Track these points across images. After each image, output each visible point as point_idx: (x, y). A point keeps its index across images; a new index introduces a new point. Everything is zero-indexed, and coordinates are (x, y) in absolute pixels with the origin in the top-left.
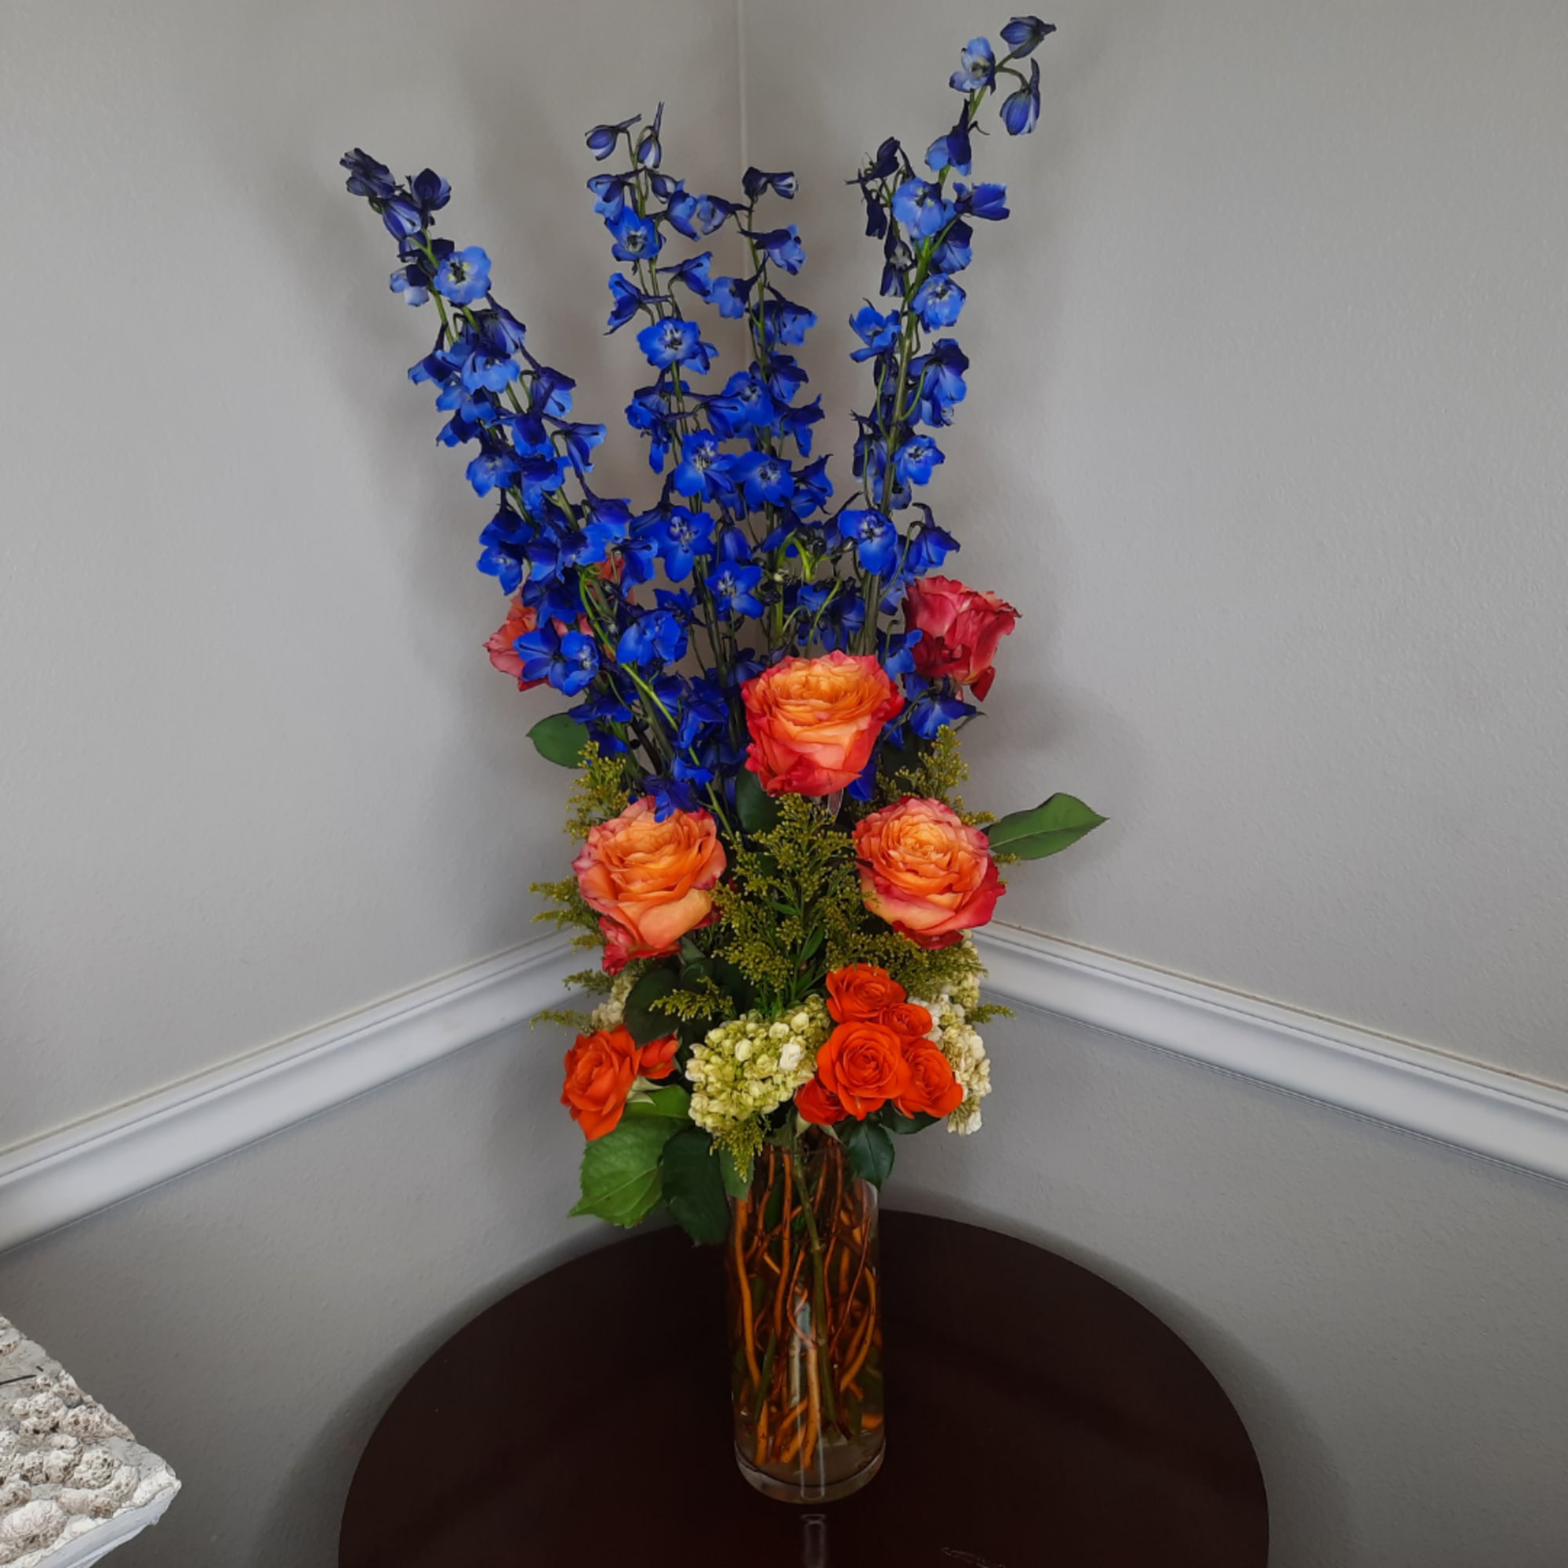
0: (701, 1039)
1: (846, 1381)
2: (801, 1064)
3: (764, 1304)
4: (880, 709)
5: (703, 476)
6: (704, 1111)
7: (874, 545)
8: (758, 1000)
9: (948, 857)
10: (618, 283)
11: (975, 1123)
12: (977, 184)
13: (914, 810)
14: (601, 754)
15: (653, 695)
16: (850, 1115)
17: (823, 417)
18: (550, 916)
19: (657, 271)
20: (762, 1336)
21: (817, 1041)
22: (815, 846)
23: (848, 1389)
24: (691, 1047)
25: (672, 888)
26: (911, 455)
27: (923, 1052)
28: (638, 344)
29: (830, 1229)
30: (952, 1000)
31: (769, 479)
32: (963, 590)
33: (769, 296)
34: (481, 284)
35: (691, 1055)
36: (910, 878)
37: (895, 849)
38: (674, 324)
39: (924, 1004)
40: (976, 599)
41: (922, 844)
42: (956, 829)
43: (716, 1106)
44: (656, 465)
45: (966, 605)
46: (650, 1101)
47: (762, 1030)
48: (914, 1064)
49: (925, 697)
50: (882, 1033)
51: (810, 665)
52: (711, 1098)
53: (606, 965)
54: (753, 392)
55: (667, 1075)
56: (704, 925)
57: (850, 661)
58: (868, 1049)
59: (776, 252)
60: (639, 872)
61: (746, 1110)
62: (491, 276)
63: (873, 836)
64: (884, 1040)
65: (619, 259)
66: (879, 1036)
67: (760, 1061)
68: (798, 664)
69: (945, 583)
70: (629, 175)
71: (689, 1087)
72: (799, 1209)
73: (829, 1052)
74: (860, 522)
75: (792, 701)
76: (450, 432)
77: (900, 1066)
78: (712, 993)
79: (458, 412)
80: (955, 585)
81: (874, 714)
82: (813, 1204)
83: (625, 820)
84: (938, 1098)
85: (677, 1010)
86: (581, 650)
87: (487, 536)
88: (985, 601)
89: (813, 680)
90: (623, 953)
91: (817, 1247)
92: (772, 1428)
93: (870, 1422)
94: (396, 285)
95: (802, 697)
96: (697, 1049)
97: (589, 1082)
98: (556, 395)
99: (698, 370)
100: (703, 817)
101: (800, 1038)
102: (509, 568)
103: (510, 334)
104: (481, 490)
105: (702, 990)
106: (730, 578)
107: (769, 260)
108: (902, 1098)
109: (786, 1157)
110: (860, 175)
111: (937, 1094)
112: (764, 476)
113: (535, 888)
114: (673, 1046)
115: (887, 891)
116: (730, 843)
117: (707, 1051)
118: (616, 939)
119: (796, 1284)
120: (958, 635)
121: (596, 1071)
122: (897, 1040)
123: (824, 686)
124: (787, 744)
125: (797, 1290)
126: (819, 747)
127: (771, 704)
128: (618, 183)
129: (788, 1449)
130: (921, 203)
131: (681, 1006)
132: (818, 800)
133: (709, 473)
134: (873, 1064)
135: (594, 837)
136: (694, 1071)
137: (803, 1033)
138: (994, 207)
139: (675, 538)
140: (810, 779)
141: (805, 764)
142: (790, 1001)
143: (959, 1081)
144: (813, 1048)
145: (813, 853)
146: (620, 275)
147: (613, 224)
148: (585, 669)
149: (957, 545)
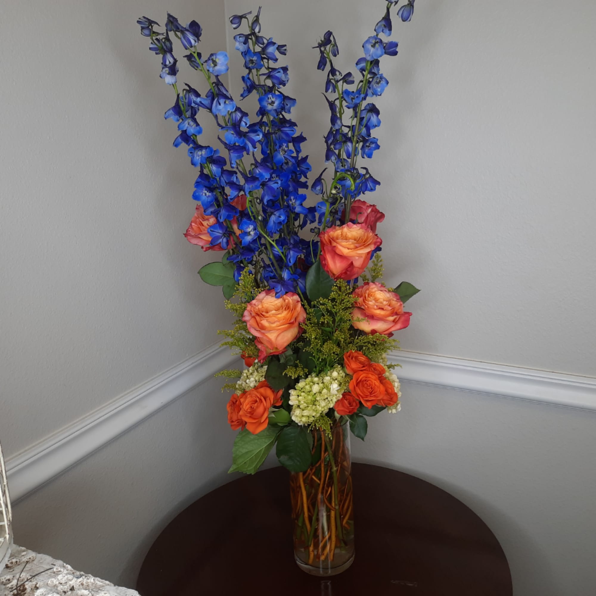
0: (294, 388)
2: (338, 391)
5: (283, 158)
6: (299, 416)
9: (389, 303)
13: (372, 287)
15: (275, 245)
17: (306, 140)
19: (260, 75)
21: (344, 381)
24: (290, 391)
27: (385, 381)
29: (338, 461)
32: (367, 204)
34: (224, 68)
35: (290, 394)
36: (379, 311)
38: (272, 96)
40: (372, 207)
41: (378, 299)
42: (387, 293)
43: (305, 413)
45: (370, 210)
46: (274, 416)
47: (320, 380)
50: (371, 375)
51: (342, 228)
52: (303, 410)
55: (280, 404)
58: (367, 381)
60: (274, 319)
61: (318, 413)
62: (228, 64)
63: (360, 297)
64: (372, 377)
65: (247, 68)
67: (323, 392)
68: (337, 228)
70: (250, 35)
71: (291, 407)
75: (341, 240)
77: (380, 387)
78: (301, 367)
80: (364, 203)
81: (375, 244)
83: (259, 300)
84: (392, 398)
86: (248, 228)
87: (196, 184)
89: (345, 233)
90: (265, 354)
91: (334, 469)
92: (316, 548)
98: (244, 118)
100: (295, 295)
101: (336, 381)
103: (224, 91)
104: (194, 165)
105: (297, 366)
106: (294, 199)
108: (382, 399)
110: (318, 44)
111: (392, 395)
114: (282, 392)
116: (304, 305)
117: (298, 391)
119: (326, 485)
122: (376, 377)
123: (351, 236)
126: (357, 257)
127: (332, 242)
128: (246, 38)
129: (323, 554)
130: (374, 46)
131: (293, 372)
135: (249, 307)
136: (293, 401)
137: (337, 379)
138: (393, 50)
141: (352, 265)
142: (328, 368)
143: (395, 391)
147: (244, 55)
148: (251, 235)
149: (379, 183)
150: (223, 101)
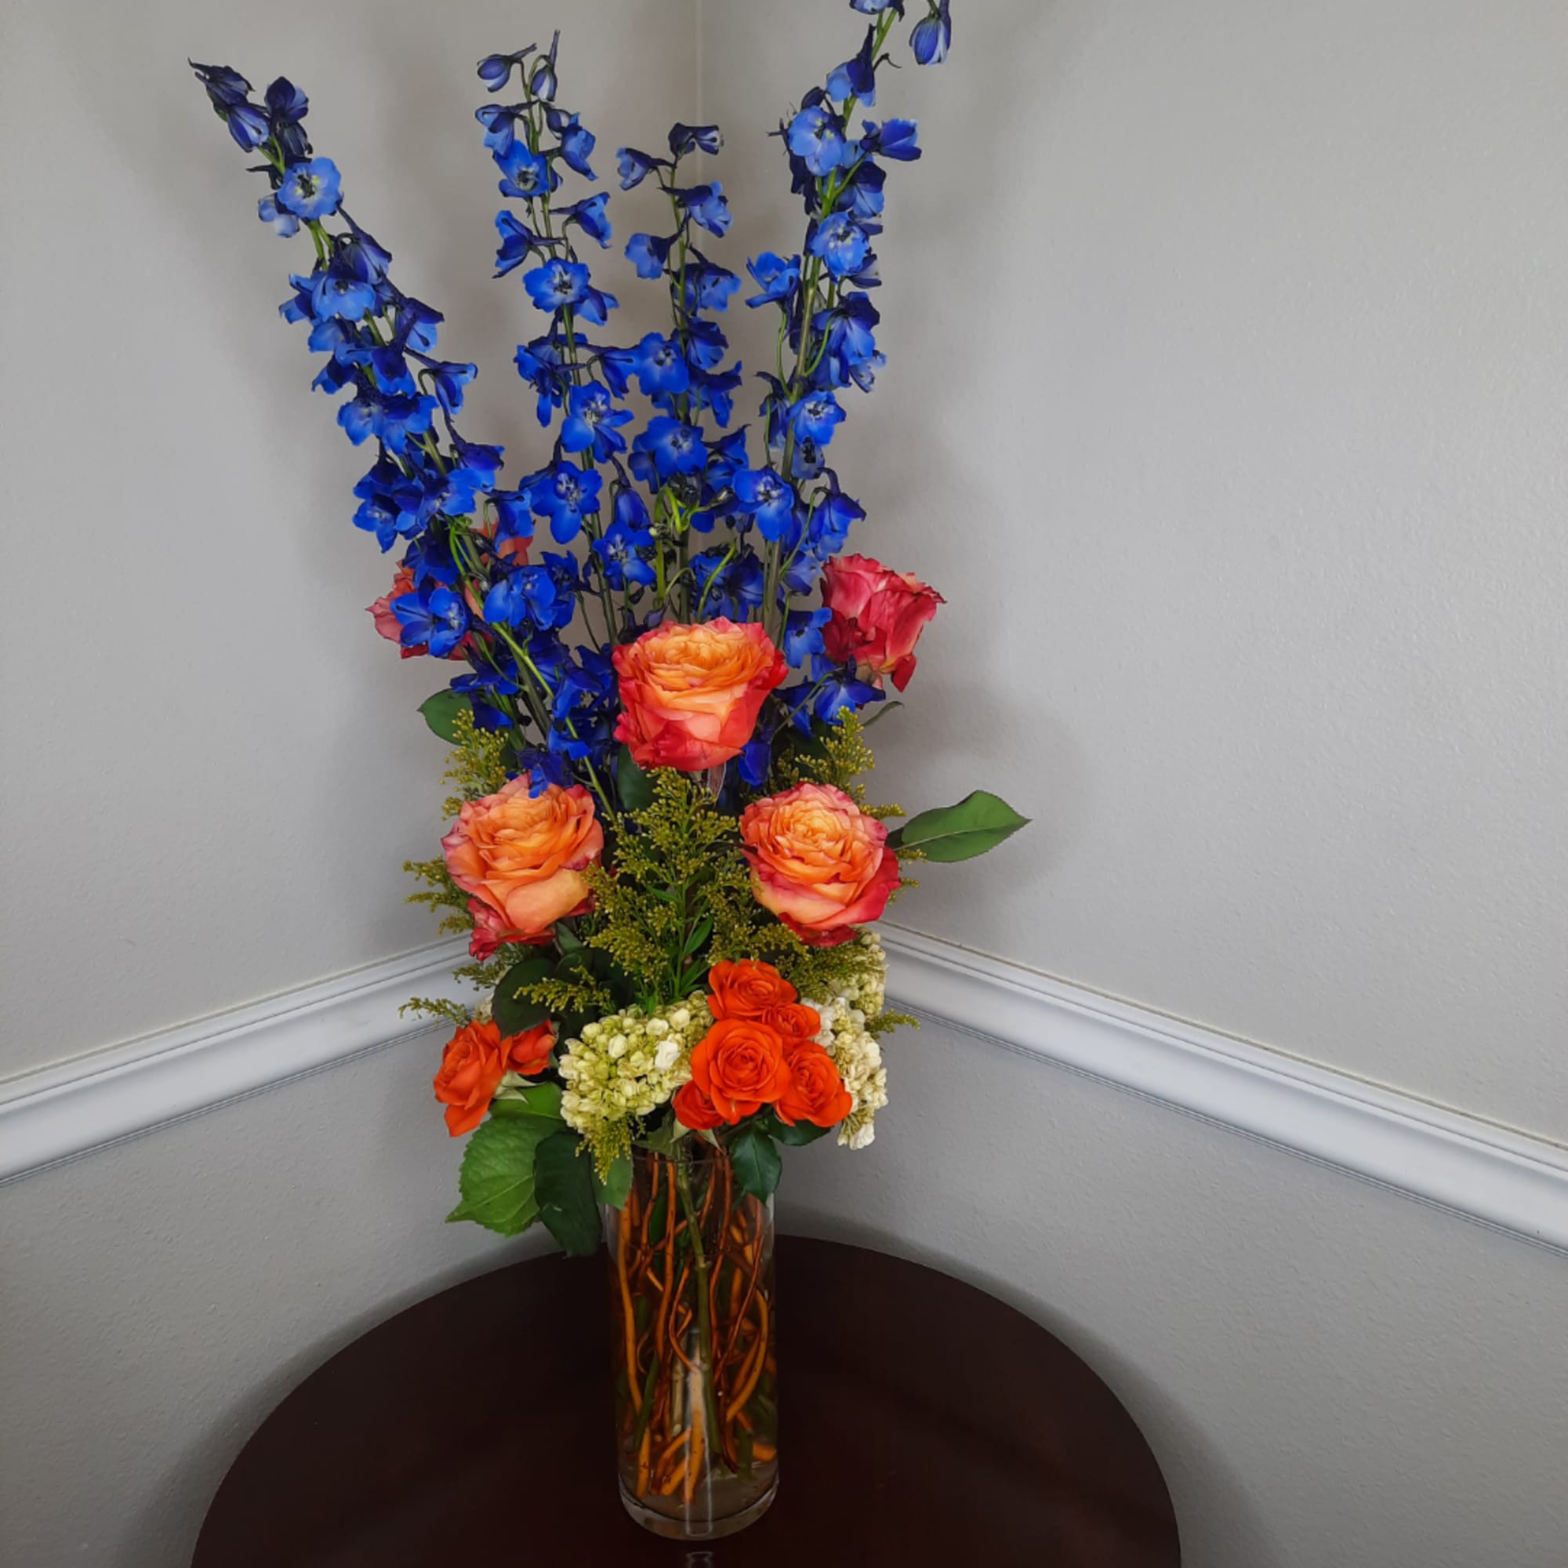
0: (577, 1035)
1: (731, 1413)
2: (679, 1063)
3: (646, 1324)
4: (756, 678)
5: (593, 430)
6: (575, 1110)
7: (771, 509)
8: (639, 995)
9: (840, 846)
10: (505, 221)
11: (866, 1136)
12: (887, 120)
13: (809, 796)
14: (477, 725)
15: (527, 659)
16: (721, 1118)
18: (421, 897)
19: (550, 211)
20: (645, 1358)
21: (695, 1040)
22: (695, 827)
23: (735, 1419)
24: (567, 1042)
25: (540, 867)
26: (810, 411)
27: (811, 1056)
28: (523, 285)
29: (717, 1245)
30: (853, 1005)
31: (680, 447)
32: (880, 569)
33: (691, 259)
34: (333, 199)
35: (566, 1052)
36: (796, 866)
37: (783, 834)
38: (563, 266)
39: (818, 1007)
40: (893, 579)
41: (814, 831)
42: (852, 818)
43: (587, 1106)
44: (544, 418)
45: (882, 585)
46: (522, 1098)
47: (640, 1026)
48: (797, 1069)
49: (829, 679)
50: (763, 1033)
51: (691, 631)
52: (583, 1096)
53: (474, 949)
54: (668, 355)
55: (540, 1071)
56: (582, 911)
57: (735, 628)
58: (746, 1049)
59: (697, 209)
60: (507, 849)
61: (618, 1111)
63: (762, 821)
64: (764, 1040)
65: (505, 194)
66: (759, 1036)
67: (633, 1058)
68: (678, 629)
69: (861, 561)
70: (521, 106)
71: (562, 1083)
72: (683, 1224)
73: (704, 1052)
74: (756, 483)
75: (664, 665)
76: (326, 376)
77: (779, 1068)
78: (586, 984)
79: (334, 357)
80: (871, 565)
81: (750, 683)
82: (698, 1220)
83: (502, 797)
84: (822, 1107)
85: (545, 1000)
86: (450, 609)
87: (362, 489)
88: (904, 582)
89: (692, 646)
90: (492, 937)
91: (702, 1264)
92: (655, 1457)
93: (762, 1453)
94: (265, 213)
95: (678, 663)
96: (572, 1045)
97: (454, 1074)
98: (420, 327)
99: (594, 321)
100: (581, 795)
101: (678, 1036)
102: (385, 521)
103: (372, 261)
104: (356, 438)
105: (575, 980)
106: (622, 541)
107: (691, 221)
108: (782, 1104)
109: (669, 1165)
111: (821, 1101)
112: (675, 443)
113: (408, 867)
114: (548, 1041)
115: (771, 878)
116: (610, 824)
117: (582, 1046)
118: (486, 922)
119: (680, 1302)
120: (873, 617)
121: (462, 1062)
122: (779, 1041)
123: (705, 653)
124: (655, 710)
125: (681, 1310)
126: (690, 715)
127: (643, 670)
128: (506, 116)
129: (669, 1480)
130: (819, 135)
131: (549, 994)
132: (698, 777)
133: (599, 427)
134: (751, 1065)
135: (467, 813)
136: (569, 1066)
137: (682, 1031)
138: (904, 145)
139: (562, 496)
140: (680, 750)
141: (674, 732)
142: (670, 999)
143: (848, 1089)
144: (691, 1044)
145: (693, 835)
146: (508, 213)
147: (502, 159)
148: (453, 628)
149: (862, 515)
150: (331, 283)
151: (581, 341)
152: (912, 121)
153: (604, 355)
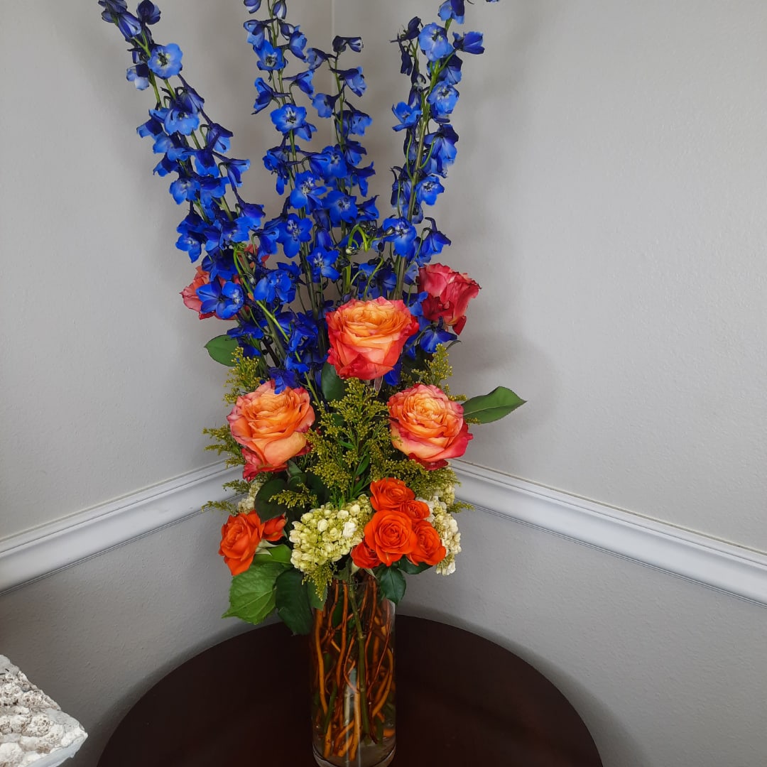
0: (298, 519)
1: (376, 711)
2: (355, 533)
3: (330, 668)
4: (405, 329)
5: (307, 197)
6: (299, 560)
7: (403, 239)
8: (331, 497)
9: (441, 417)
10: (259, 83)
11: (452, 569)
12: (467, 33)
13: (422, 391)
14: (245, 355)
15: (275, 320)
16: (382, 563)
17: (375, 173)
18: (213, 447)
19: (283, 79)
20: (329, 686)
21: (364, 521)
22: (366, 409)
23: (376, 715)
24: (293, 523)
25: (284, 432)
26: (425, 187)
27: (425, 528)
28: (270, 119)
29: (368, 626)
30: (440, 499)
31: (344, 207)
32: (450, 271)
34: (177, 67)
35: (293, 528)
36: (419, 428)
37: (411, 412)
38: (292, 109)
39: (425, 501)
40: (458, 276)
41: (426, 410)
42: (445, 402)
43: (306, 557)
44: (280, 190)
45: (452, 279)
46: (269, 553)
47: (333, 514)
48: (419, 534)
49: (429, 329)
50: (402, 517)
51: (366, 304)
52: (304, 552)
53: (245, 475)
54: (336, 158)
55: (279, 539)
56: (302, 454)
57: (388, 302)
58: (393, 526)
59: (350, 81)
60: (265, 422)
61: (323, 559)
62: (182, 62)
63: (399, 405)
64: (403, 521)
65: (261, 69)
66: (400, 519)
67: (331, 532)
68: (359, 303)
69: (440, 267)
70: (268, 21)
71: (291, 545)
72: (352, 615)
73: (372, 526)
74: (395, 225)
75: (355, 323)
76: (161, 167)
77: (413, 537)
78: (305, 493)
79: (166, 156)
80: (446, 268)
81: (402, 332)
82: (359, 613)
83: (258, 393)
84: (432, 554)
85: (285, 502)
86: (234, 293)
87: (181, 228)
88: (463, 278)
89: (367, 313)
90: (255, 469)
91: (361, 637)
92: (334, 737)
93: (388, 733)
94: (130, 76)
95: (360, 321)
96: (295, 524)
97: (234, 542)
98: (221, 140)
99: (305, 138)
100: (302, 392)
101: (355, 519)
102: (195, 245)
103: (195, 103)
104: (178, 201)
105: (299, 490)
106: (321, 257)
107: (346, 87)
108: (412, 554)
109: (345, 586)
110: (398, 37)
111: (432, 552)
112: (341, 205)
113: (205, 432)
114: (283, 523)
115: (407, 435)
116: (317, 407)
117: (302, 525)
118: (251, 461)
119: (349, 657)
120: (448, 296)
121: (238, 536)
122: (410, 521)
123: (374, 316)
124: (351, 347)
125: (350, 661)
126: (371, 349)
127: (342, 325)
128: (260, 26)
129: (342, 749)
130: (435, 39)
131: (288, 499)
132: (368, 382)
133: (310, 195)
134: (396, 534)
135: (240, 402)
136: (294, 536)
137: (356, 516)
138: (476, 46)
139: (290, 232)
140: (364, 369)
141: (361, 359)
142: (350, 497)
143: (443, 545)
144: (362, 524)
145: (365, 414)
146: (261, 79)
147: (258, 50)
148: (236, 303)
149: (449, 242)
150: (176, 114)
151: (297, 149)
152: (481, 33)
153: (310, 157)
